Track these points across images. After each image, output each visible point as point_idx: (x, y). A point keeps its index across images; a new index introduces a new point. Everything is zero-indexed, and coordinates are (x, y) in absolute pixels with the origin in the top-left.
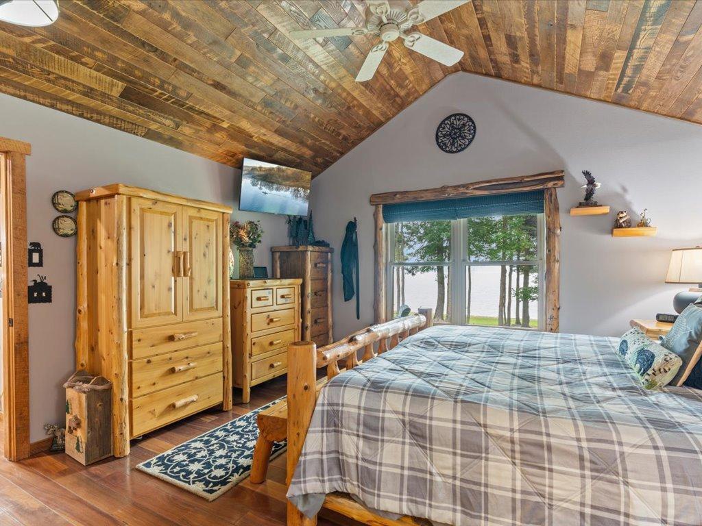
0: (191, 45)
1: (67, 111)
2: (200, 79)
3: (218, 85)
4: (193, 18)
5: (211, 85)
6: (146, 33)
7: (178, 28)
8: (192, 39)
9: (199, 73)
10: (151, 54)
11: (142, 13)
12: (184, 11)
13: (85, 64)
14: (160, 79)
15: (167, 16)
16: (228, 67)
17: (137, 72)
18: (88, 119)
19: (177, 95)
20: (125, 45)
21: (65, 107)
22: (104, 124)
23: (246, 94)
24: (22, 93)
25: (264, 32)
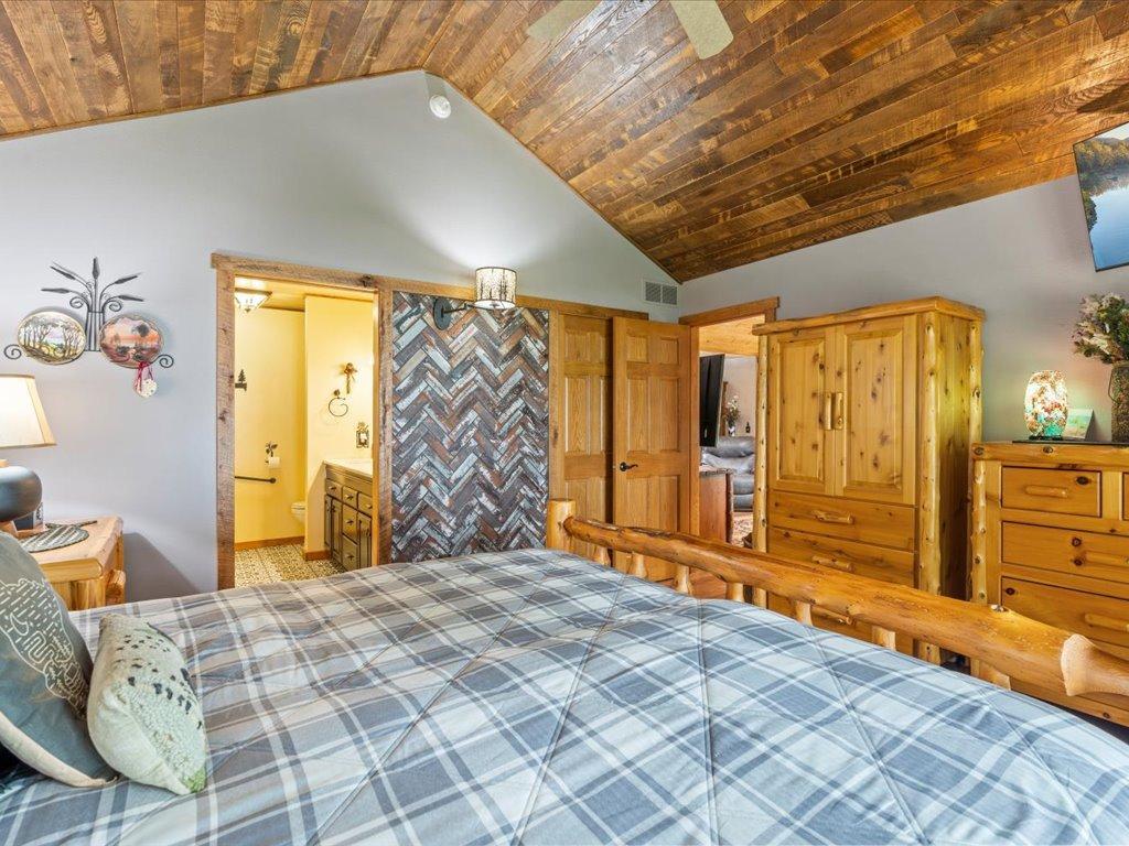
0: (774, 118)
1: (803, 246)
2: (834, 126)
3: (861, 110)
4: (739, 103)
5: (854, 118)
6: (742, 150)
7: (745, 122)
8: (767, 113)
9: (823, 124)
10: (770, 158)
11: (721, 143)
12: (728, 108)
13: (758, 206)
14: (809, 165)
15: (730, 126)
16: (832, 85)
17: (787, 179)
18: (822, 241)
19: (846, 160)
20: (750, 171)
21: (799, 243)
22: (840, 236)
23: (912, 74)
24: (768, 253)
25: (792, 19)
